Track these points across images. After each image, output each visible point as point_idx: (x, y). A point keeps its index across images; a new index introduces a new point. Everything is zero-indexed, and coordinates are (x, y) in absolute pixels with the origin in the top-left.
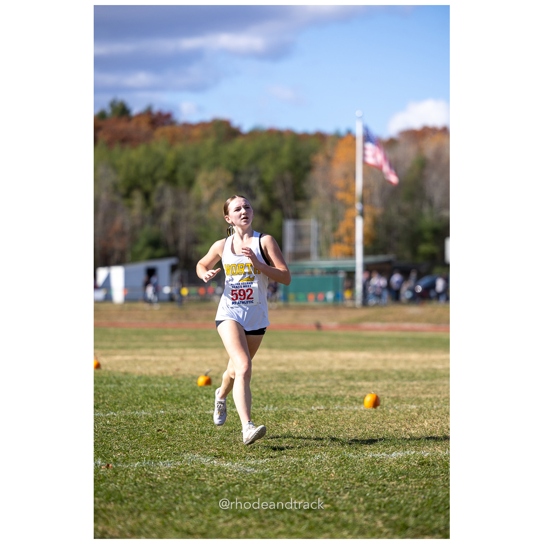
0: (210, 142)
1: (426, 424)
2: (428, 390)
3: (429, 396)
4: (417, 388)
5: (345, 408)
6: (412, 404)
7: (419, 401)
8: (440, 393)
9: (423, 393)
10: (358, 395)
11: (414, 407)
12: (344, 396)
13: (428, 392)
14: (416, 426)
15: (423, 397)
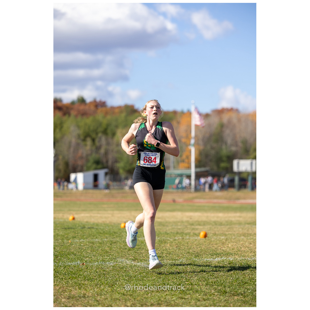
0: (123, 115)
1: (230, 245)
2: (229, 230)
3: (230, 233)
4: (224, 229)
5: (191, 238)
6: (222, 236)
7: (226, 235)
8: (235, 231)
9: (227, 231)
10: (197, 232)
11: (223, 237)
12: (190, 233)
13: (229, 231)
14: (225, 246)
15: (227, 233)
